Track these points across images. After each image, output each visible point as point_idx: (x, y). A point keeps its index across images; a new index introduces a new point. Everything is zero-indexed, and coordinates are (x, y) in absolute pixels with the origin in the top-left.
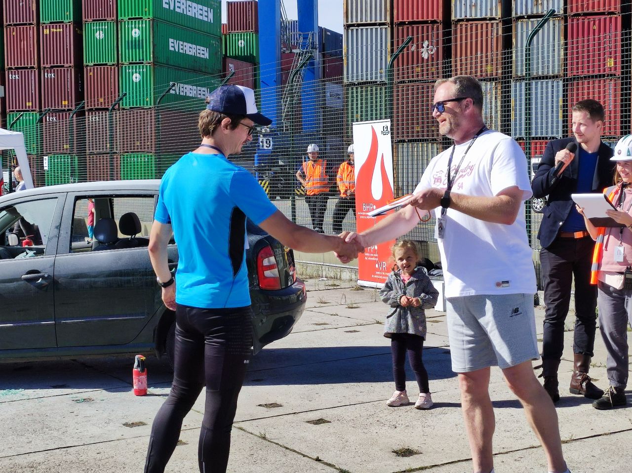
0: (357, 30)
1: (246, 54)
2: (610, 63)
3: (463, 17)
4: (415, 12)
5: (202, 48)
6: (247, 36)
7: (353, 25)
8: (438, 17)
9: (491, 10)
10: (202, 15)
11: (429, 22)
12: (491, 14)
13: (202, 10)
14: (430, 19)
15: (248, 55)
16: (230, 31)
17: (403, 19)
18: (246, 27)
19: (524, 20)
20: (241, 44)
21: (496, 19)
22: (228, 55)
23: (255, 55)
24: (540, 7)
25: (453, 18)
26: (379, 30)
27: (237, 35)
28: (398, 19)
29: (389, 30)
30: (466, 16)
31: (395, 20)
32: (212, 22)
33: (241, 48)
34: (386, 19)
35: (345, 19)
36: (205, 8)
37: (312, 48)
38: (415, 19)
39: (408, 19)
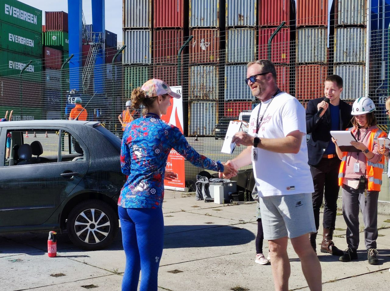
0: (131, 32)
1: (57, 45)
2: (284, 56)
3: (196, 26)
4: (167, 22)
5: (30, 40)
6: (58, 33)
7: (128, 29)
8: (181, 26)
9: (213, 22)
10: (30, 19)
11: (175, 28)
12: (213, 25)
13: (30, 16)
14: (176, 26)
15: (59, 45)
16: (47, 30)
17: (159, 26)
18: (57, 28)
19: (233, 29)
20: (54, 38)
21: (216, 28)
22: (46, 45)
23: (63, 45)
24: (242, 21)
25: (190, 26)
26: (144, 32)
27: (51, 33)
28: (156, 26)
29: (151, 32)
30: (198, 26)
31: (154, 27)
32: (36, 24)
33: (54, 41)
34: (149, 26)
35: (124, 25)
36: (32, 15)
37: (101, 42)
38: (167, 26)
39: (162, 26)
